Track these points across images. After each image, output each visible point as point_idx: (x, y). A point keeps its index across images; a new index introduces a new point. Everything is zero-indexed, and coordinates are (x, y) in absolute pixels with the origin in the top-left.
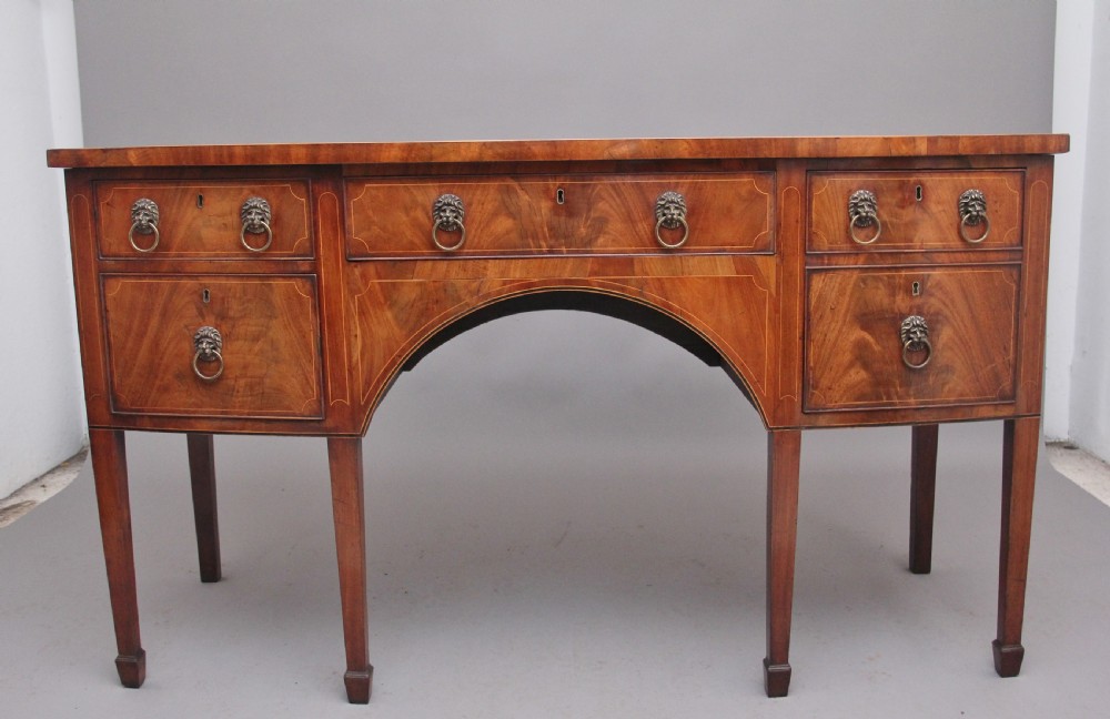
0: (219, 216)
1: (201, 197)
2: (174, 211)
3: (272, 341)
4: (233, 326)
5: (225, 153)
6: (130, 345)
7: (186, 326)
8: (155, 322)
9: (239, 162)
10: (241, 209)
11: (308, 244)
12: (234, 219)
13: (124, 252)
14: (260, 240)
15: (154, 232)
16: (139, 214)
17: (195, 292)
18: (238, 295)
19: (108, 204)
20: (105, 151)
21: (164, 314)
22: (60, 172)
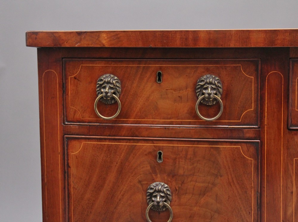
0: (175, 90)
1: (159, 74)
2: (135, 85)
3: (217, 195)
4: (183, 183)
5: (191, 37)
6: (87, 196)
7: (140, 182)
8: (111, 177)
9: (202, 45)
10: (195, 84)
11: (253, 115)
12: (189, 92)
13: (87, 118)
14: (212, 111)
15: (116, 102)
16: (105, 88)
17: (150, 153)
18: (189, 157)
19: (75, 78)
20: (79, 33)
21: (121, 172)
22: (35, 50)
